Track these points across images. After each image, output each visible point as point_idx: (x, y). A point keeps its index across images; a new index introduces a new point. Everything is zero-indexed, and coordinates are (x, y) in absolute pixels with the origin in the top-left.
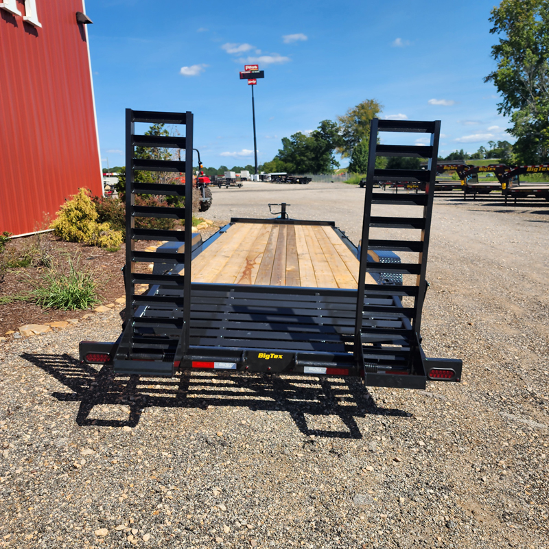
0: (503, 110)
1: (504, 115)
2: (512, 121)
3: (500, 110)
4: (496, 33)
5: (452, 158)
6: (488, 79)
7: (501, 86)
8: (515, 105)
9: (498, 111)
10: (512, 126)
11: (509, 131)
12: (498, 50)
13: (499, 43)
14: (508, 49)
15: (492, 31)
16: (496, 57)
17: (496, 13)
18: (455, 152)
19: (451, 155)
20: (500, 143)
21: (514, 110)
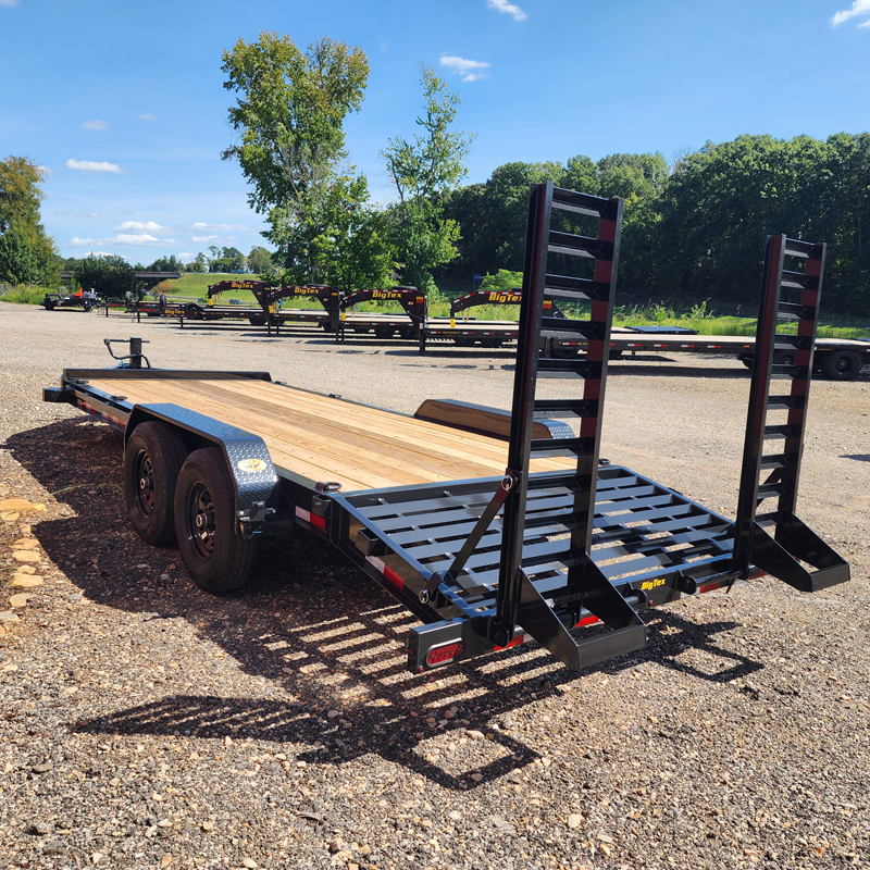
0: (256, 204)
1: (257, 212)
2: (269, 220)
3: (252, 203)
4: (233, 90)
5: (159, 268)
6: (227, 154)
7: (249, 168)
8: (271, 199)
9: (249, 204)
10: (268, 227)
11: (265, 234)
12: (238, 116)
13: (238, 107)
14: (254, 117)
15: (228, 85)
16: (236, 126)
17: (229, 63)
18: (162, 258)
19: (156, 263)
20: (226, 251)
21: (272, 206)
